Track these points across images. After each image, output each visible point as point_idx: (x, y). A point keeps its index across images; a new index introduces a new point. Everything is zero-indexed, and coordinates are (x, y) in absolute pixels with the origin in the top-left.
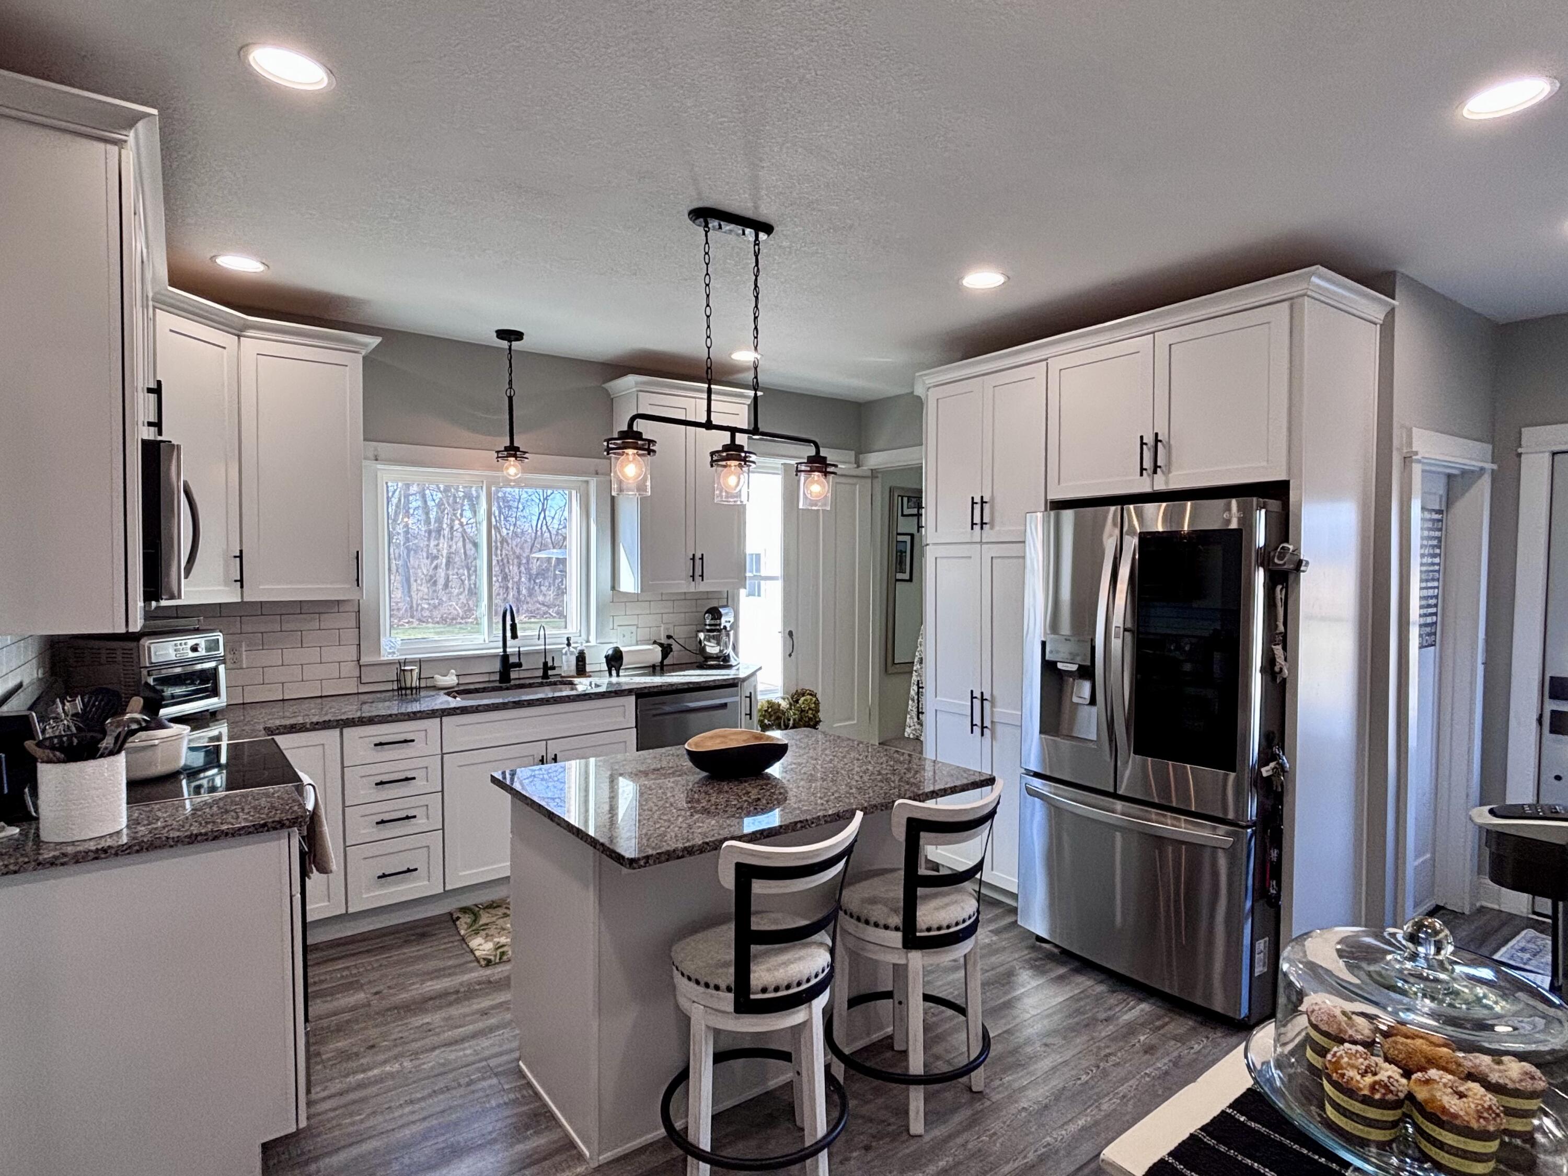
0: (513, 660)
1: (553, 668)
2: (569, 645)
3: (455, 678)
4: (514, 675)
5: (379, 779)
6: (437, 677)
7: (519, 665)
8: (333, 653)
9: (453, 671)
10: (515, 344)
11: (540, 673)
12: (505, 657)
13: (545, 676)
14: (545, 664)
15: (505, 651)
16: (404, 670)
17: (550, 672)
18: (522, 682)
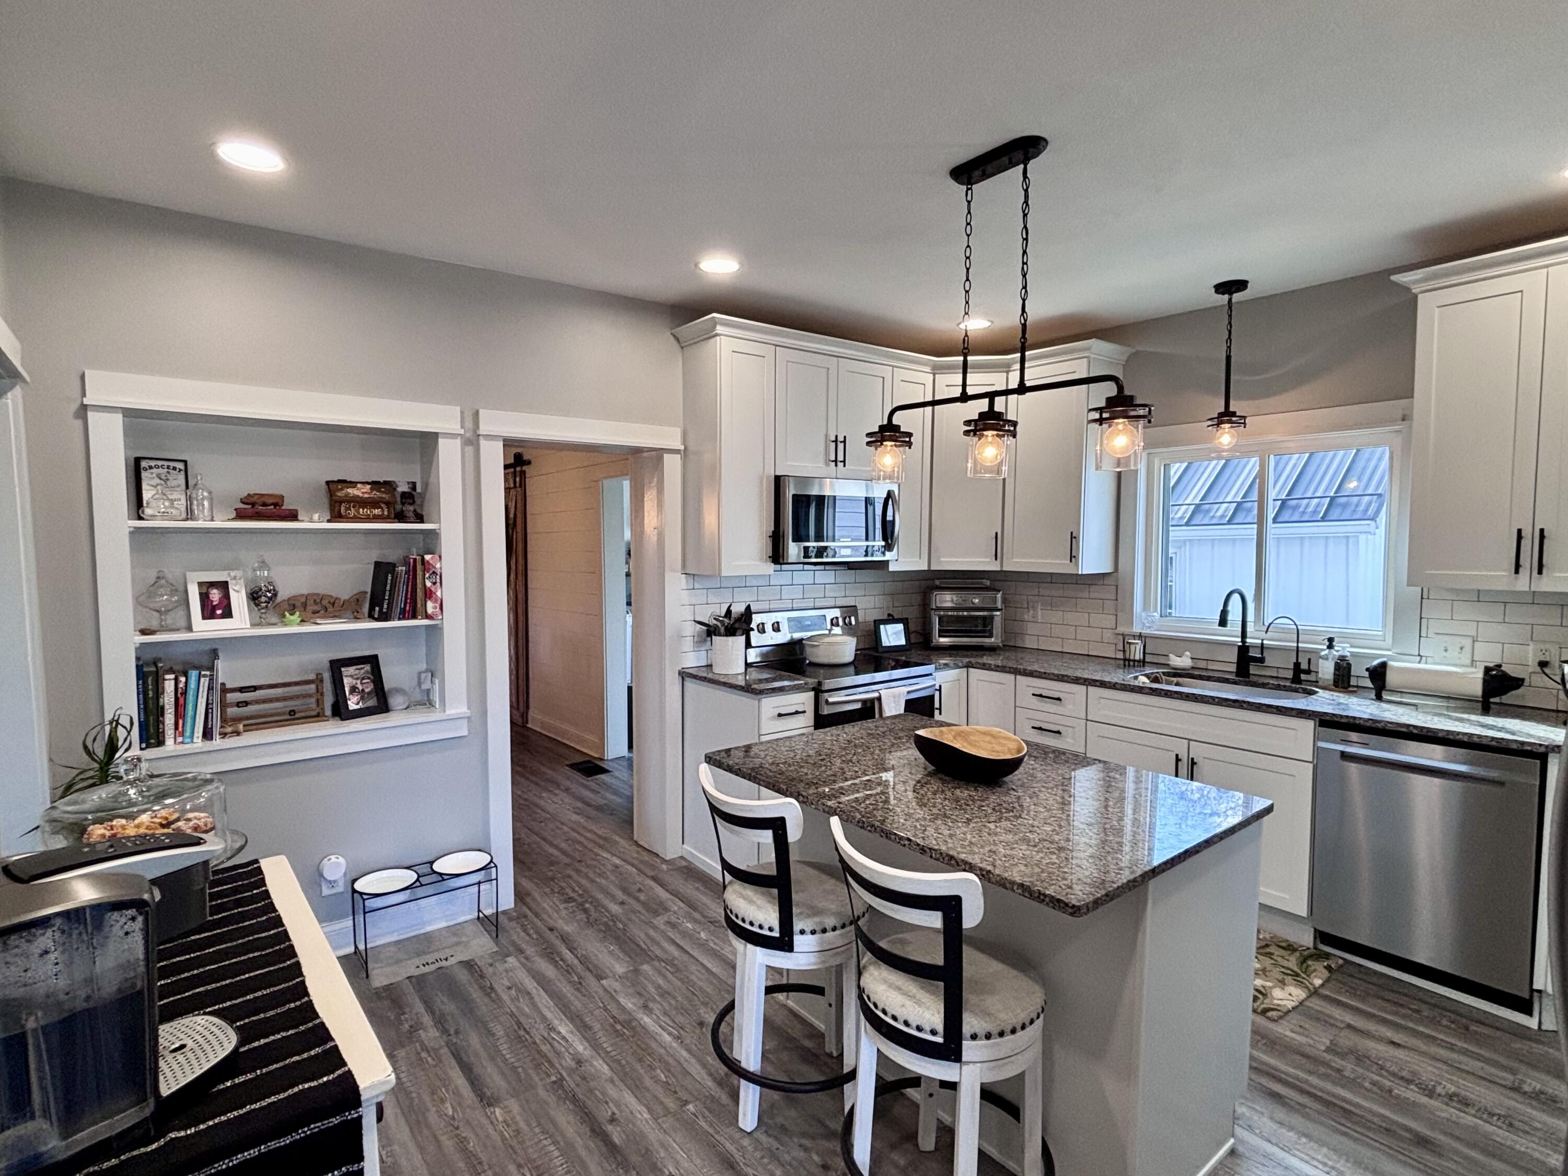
0: (1254, 653)
1: (1308, 672)
2: (1330, 646)
3: (1190, 660)
4: (1253, 670)
5: (1038, 724)
6: (1172, 656)
7: (1261, 660)
8: (1097, 619)
9: (1188, 653)
10: (1236, 297)
11: (1290, 674)
12: (1243, 649)
13: (1296, 679)
14: (1297, 665)
15: (1243, 641)
16: (1130, 643)
17: (1303, 677)
18: (1211, 674)
